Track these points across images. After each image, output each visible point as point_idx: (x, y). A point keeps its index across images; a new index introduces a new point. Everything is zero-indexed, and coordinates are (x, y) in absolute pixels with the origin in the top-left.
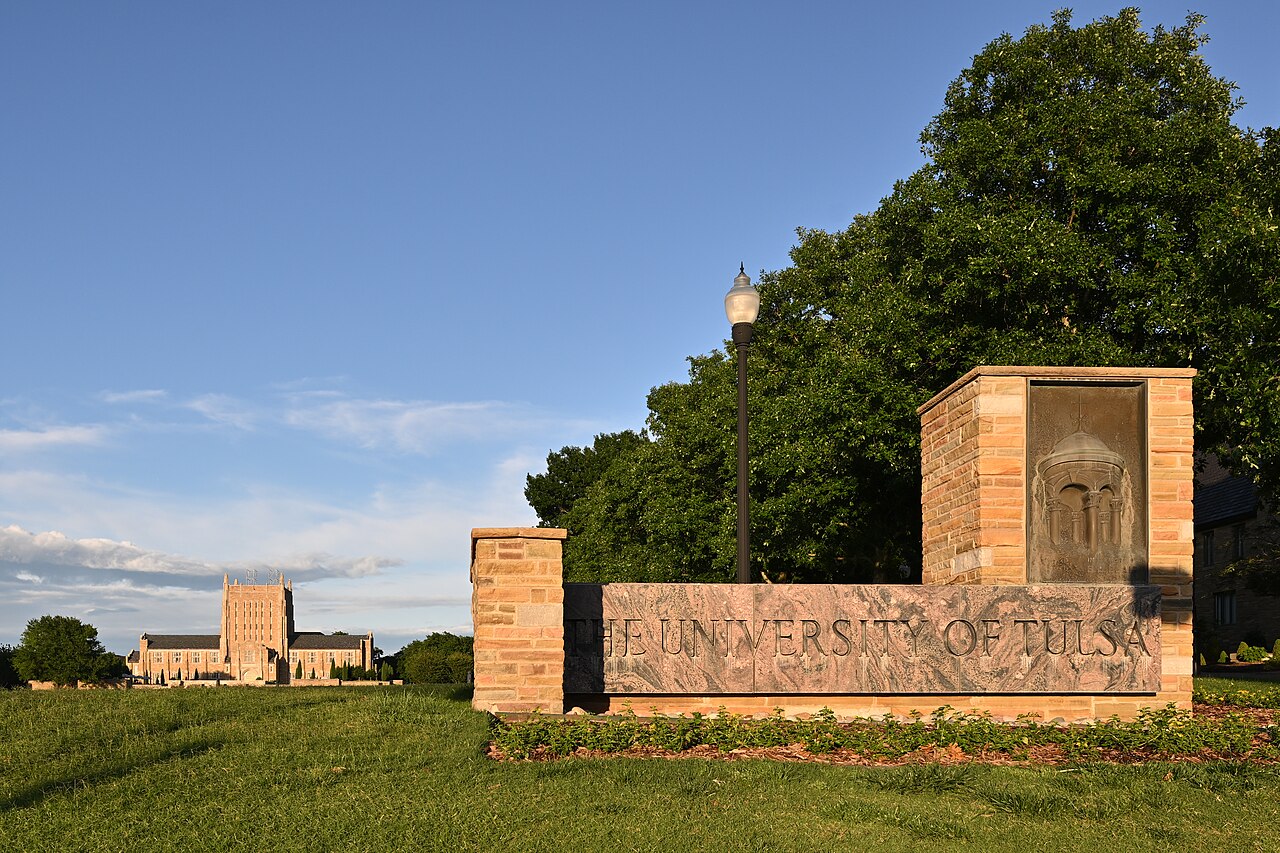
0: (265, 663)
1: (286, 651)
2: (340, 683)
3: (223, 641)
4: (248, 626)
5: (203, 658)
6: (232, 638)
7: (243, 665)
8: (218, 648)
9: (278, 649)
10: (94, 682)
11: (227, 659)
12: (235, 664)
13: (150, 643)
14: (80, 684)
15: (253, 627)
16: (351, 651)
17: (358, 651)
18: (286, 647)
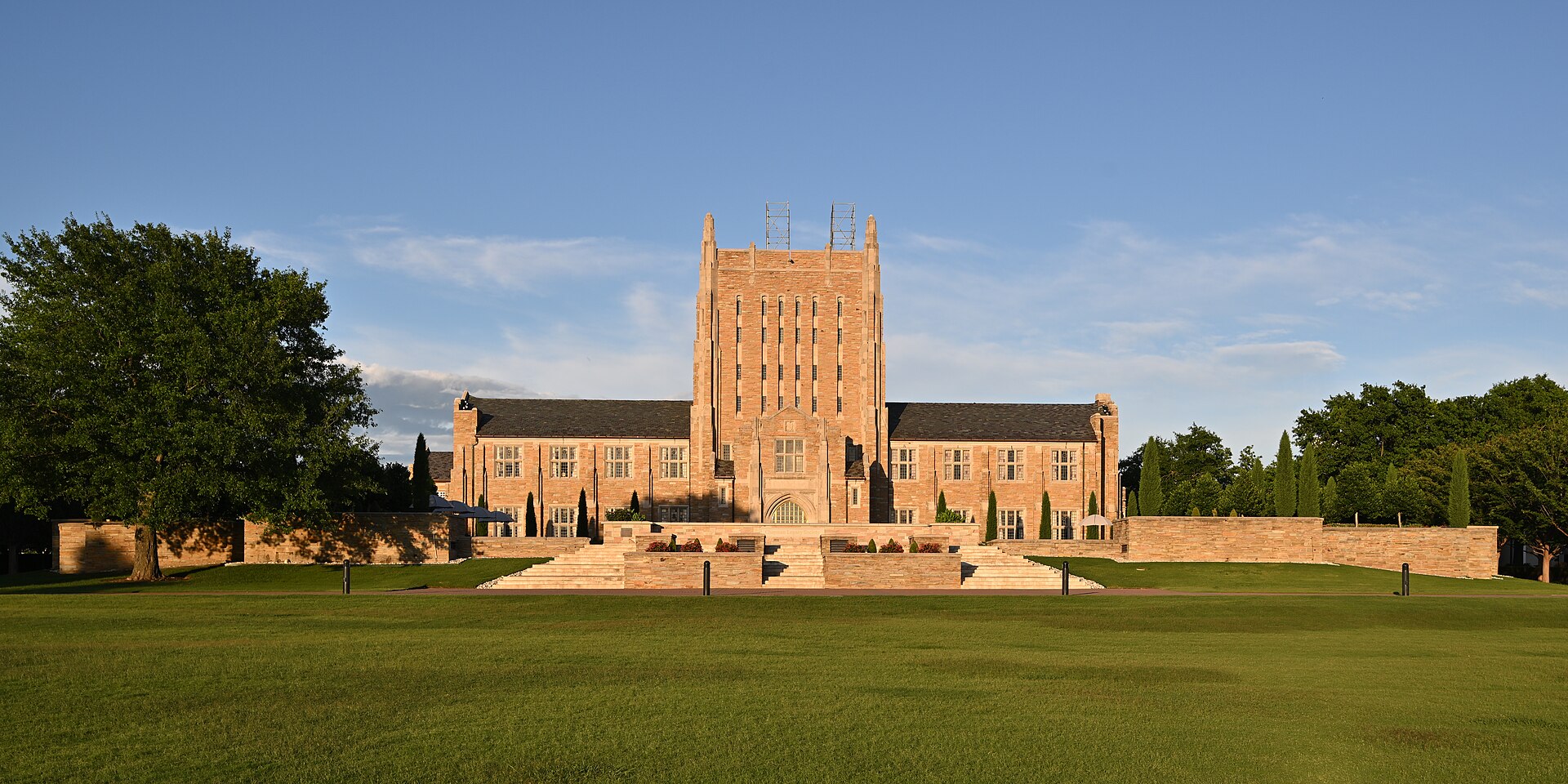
0: (838, 481)
1: (884, 444)
2: (1065, 583)
3: (699, 416)
4: (772, 371)
5: (639, 466)
6: (727, 407)
7: (770, 484)
8: (685, 434)
9: (864, 439)
10: (313, 521)
11: (724, 468)
12: (746, 480)
13: (483, 420)
14: (252, 531)
15: (788, 373)
16: (1070, 446)
17: (1091, 446)
18: (884, 431)
